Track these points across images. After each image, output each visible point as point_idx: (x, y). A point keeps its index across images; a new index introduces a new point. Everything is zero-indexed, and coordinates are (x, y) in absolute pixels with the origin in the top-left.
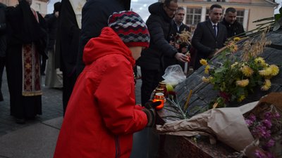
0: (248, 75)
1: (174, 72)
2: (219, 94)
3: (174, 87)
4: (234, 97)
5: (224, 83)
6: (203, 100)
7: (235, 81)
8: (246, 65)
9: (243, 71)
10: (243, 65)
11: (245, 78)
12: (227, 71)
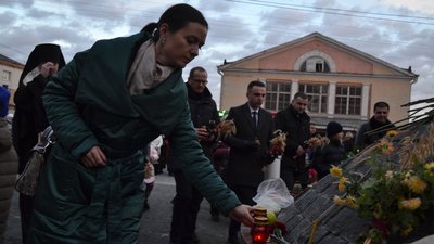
0: (419, 192)
1: (272, 190)
2: (370, 223)
3: (277, 214)
4: (395, 228)
5: (378, 204)
6: (337, 235)
7: (396, 201)
8: (412, 174)
9: (410, 184)
10: (408, 174)
11: (414, 196)
12: (380, 185)
